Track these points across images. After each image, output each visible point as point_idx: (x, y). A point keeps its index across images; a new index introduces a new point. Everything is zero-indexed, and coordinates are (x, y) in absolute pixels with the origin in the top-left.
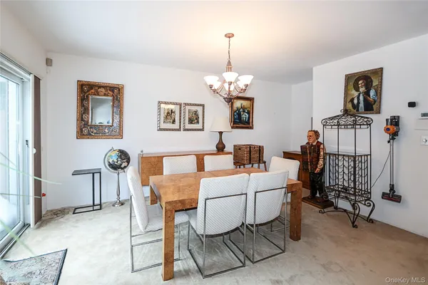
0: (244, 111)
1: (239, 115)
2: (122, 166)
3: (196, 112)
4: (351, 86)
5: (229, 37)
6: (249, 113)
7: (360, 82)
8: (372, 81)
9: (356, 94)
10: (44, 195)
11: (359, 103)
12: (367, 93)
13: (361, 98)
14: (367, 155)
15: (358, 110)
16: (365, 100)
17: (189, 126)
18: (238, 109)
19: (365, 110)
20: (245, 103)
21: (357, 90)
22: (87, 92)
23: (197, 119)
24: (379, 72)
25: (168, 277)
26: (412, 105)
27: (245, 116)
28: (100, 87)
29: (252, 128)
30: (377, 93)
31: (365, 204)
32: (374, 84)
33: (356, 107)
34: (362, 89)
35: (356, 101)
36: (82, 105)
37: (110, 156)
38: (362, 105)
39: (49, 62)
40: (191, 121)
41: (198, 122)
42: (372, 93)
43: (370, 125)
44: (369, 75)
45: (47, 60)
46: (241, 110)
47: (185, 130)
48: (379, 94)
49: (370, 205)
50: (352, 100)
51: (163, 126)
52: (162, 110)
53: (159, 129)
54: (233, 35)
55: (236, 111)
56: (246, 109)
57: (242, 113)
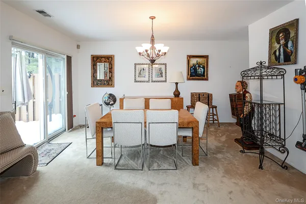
0: (199, 67)
1: (195, 69)
2: (111, 103)
4: (274, 40)
5: (152, 19)
6: (204, 68)
7: (281, 35)
8: (289, 33)
9: (278, 46)
10: (75, 116)
11: (280, 54)
12: (286, 45)
13: (282, 50)
14: (279, 104)
15: (279, 62)
16: (285, 51)
17: (155, 79)
18: (194, 65)
19: (284, 62)
20: (199, 60)
21: (279, 43)
23: (161, 73)
24: (295, 23)
25: (99, 164)
27: (200, 70)
28: (102, 57)
29: (207, 79)
30: (293, 44)
31: (279, 150)
32: (291, 36)
33: (277, 59)
34: (282, 42)
35: (277, 53)
36: (94, 68)
37: (105, 98)
38: (282, 57)
39: (78, 47)
41: (162, 76)
42: (290, 44)
43: (283, 75)
44: (287, 27)
45: (78, 45)
46: (197, 66)
48: (294, 45)
49: (285, 152)
50: (275, 53)
51: (138, 79)
52: (137, 68)
53: (136, 81)
54: (155, 18)
55: (192, 67)
56: (201, 64)
57: (198, 68)
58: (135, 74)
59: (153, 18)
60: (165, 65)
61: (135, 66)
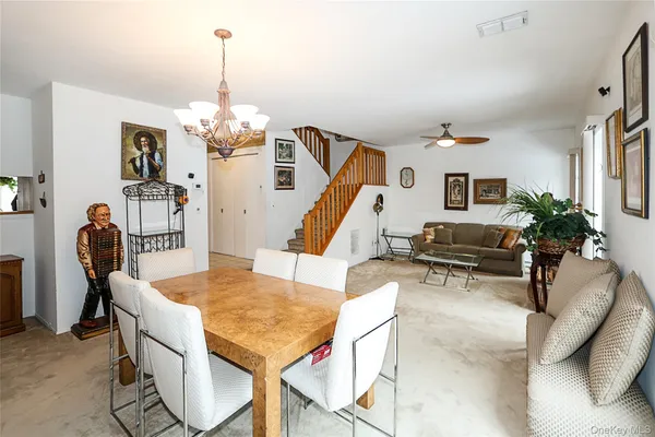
7: (143, 139)
8: (156, 143)
9: (138, 153)
11: (142, 166)
12: (151, 156)
13: (145, 159)
15: (141, 176)
16: (150, 164)
21: (140, 149)
26: (191, 176)
30: (162, 158)
33: (139, 171)
34: (145, 149)
38: (146, 169)
42: (157, 156)
50: (133, 161)
59: (223, 34)
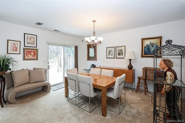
1: (149, 49)
3: (121, 50)
17: (118, 56)
18: (148, 46)
20: (153, 41)
22: (89, 46)
23: (122, 53)
36: (88, 51)
40: (119, 54)
41: (122, 55)
46: (151, 46)
47: (116, 58)
51: (108, 57)
52: (108, 50)
53: (107, 58)
54: (96, 21)
55: (146, 47)
56: (155, 44)
57: (151, 48)
58: (107, 53)
59: (94, 21)
60: (125, 47)
61: (107, 49)
